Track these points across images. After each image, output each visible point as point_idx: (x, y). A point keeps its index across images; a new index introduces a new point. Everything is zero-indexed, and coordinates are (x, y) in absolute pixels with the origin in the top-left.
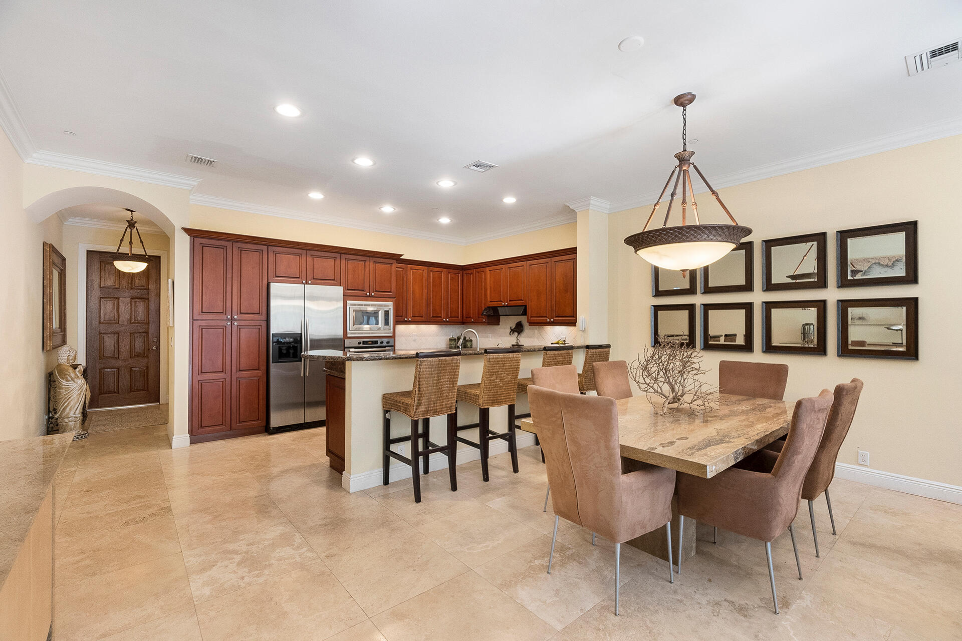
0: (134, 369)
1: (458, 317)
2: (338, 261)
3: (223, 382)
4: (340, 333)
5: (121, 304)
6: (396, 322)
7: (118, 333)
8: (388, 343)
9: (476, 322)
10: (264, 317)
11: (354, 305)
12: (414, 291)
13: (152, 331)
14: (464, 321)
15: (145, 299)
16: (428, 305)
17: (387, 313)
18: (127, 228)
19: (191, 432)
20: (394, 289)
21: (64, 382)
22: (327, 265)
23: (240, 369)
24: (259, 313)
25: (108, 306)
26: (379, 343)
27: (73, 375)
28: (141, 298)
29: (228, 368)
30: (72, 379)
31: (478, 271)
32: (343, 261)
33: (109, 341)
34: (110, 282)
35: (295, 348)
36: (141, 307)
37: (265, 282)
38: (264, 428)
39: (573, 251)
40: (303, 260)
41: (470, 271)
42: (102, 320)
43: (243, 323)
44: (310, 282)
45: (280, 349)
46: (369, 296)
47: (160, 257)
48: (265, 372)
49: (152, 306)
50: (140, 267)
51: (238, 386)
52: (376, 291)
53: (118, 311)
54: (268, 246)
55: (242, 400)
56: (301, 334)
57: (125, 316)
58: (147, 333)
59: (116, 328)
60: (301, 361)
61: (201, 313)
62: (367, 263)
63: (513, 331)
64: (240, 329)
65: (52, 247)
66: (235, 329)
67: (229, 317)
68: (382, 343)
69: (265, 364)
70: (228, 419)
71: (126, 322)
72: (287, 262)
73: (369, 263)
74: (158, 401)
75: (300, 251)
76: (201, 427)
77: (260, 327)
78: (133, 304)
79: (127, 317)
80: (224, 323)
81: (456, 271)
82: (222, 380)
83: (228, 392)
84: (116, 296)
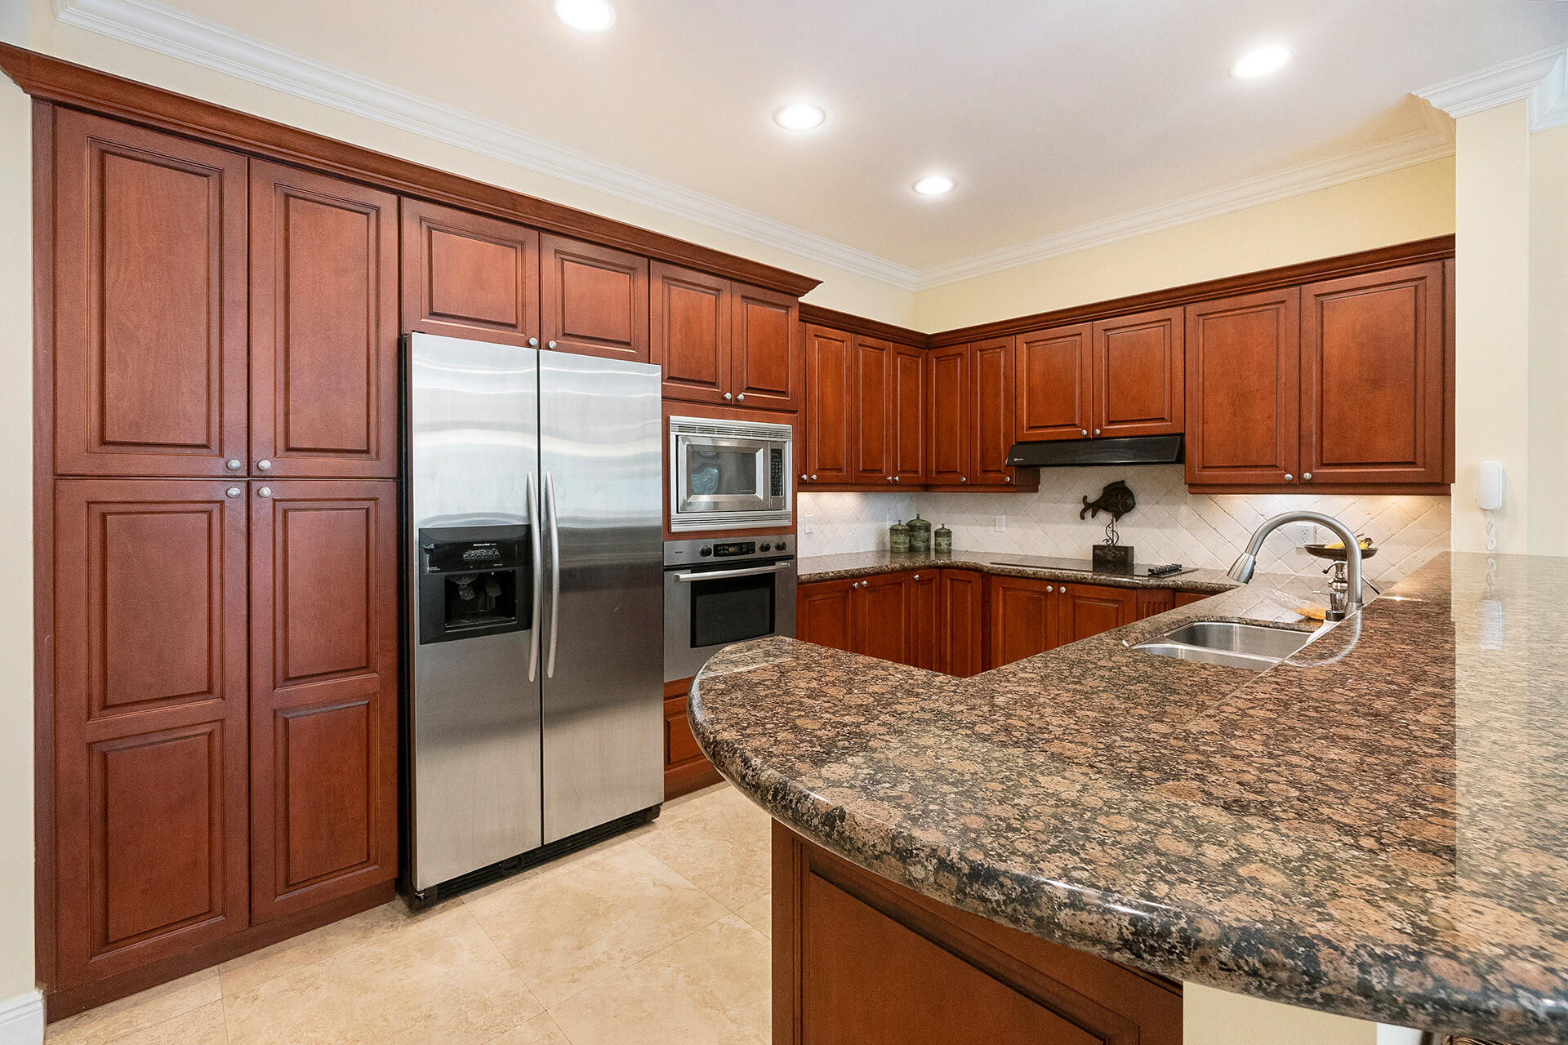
1: (916, 472)
2: (642, 282)
3: (210, 735)
6: (798, 483)
8: (778, 547)
9: (975, 485)
10: (386, 465)
11: (689, 429)
12: (821, 401)
16: (853, 439)
17: (776, 456)
19: (51, 974)
20: (792, 386)
22: (606, 291)
23: (286, 673)
24: (367, 452)
26: (757, 547)
29: (237, 673)
31: (983, 347)
32: (657, 285)
35: (506, 580)
37: (390, 334)
39: (1441, 250)
40: (528, 265)
41: (950, 350)
43: (290, 491)
44: (552, 344)
45: (451, 588)
46: (729, 402)
48: (393, 678)
51: (280, 747)
52: (748, 388)
54: (400, 195)
55: (298, 797)
56: (529, 528)
60: (529, 626)
61: (96, 447)
62: (725, 298)
63: (1091, 508)
64: (285, 512)
66: (262, 512)
67: (235, 464)
68: (765, 548)
69: (392, 644)
70: (239, 887)
72: (474, 263)
73: (729, 296)
75: (518, 232)
76: (107, 943)
77: (370, 504)
80: (217, 491)
81: (914, 350)
82: (206, 729)
83: (236, 770)
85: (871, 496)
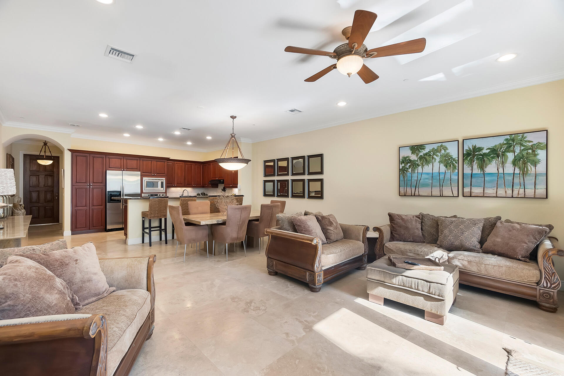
0: (47, 207)
1: (201, 184)
2: (139, 161)
3: (86, 210)
4: (139, 191)
5: (40, 179)
6: (167, 186)
7: (38, 191)
8: (163, 195)
9: (208, 187)
10: (104, 184)
11: (145, 179)
12: (177, 173)
13: (55, 190)
14: (203, 187)
15: (52, 176)
16: (185, 179)
17: (162, 183)
18: (43, 146)
19: (72, 230)
20: (166, 172)
21: (16, 211)
22: (134, 163)
23: (93, 205)
24: (102, 183)
25: (34, 179)
26: (158, 195)
27: (20, 208)
28: (50, 176)
29: (88, 205)
30: (20, 210)
31: (208, 164)
32: (141, 161)
33: (34, 195)
34: (35, 168)
36: (50, 180)
37: (104, 170)
38: (104, 229)
40: (122, 161)
41: (205, 164)
42: (31, 185)
43: (94, 187)
44: (125, 170)
46: (154, 175)
47: (59, 157)
48: (105, 206)
49: (55, 179)
50: (50, 162)
51: (92, 212)
52: (157, 173)
53: (39, 181)
54: (106, 155)
55: (94, 218)
56: (121, 191)
57: (42, 183)
58: (53, 191)
59: (38, 189)
60: (121, 202)
61: (76, 183)
62: (153, 162)
63: (222, 190)
64: (93, 189)
65: (10, 155)
66: (91, 189)
67: (88, 184)
68: (160, 195)
69: (104, 203)
70: (88, 225)
71: (43, 186)
72: (115, 161)
74: (59, 222)
75: (121, 157)
76: (76, 228)
77: (102, 188)
78: (46, 178)
79: (43, 184)
80: (86, 187)
81: (199, 164)
83: (88, 214)
84: (38, 175)
85: (194, 188)
